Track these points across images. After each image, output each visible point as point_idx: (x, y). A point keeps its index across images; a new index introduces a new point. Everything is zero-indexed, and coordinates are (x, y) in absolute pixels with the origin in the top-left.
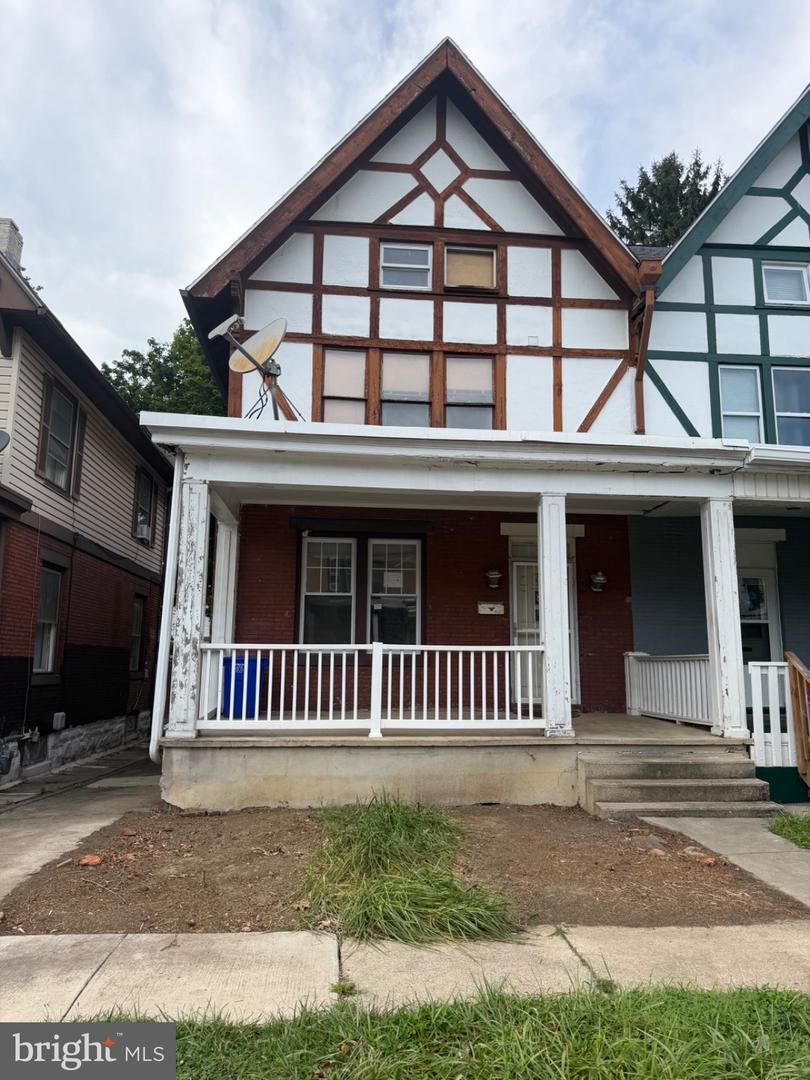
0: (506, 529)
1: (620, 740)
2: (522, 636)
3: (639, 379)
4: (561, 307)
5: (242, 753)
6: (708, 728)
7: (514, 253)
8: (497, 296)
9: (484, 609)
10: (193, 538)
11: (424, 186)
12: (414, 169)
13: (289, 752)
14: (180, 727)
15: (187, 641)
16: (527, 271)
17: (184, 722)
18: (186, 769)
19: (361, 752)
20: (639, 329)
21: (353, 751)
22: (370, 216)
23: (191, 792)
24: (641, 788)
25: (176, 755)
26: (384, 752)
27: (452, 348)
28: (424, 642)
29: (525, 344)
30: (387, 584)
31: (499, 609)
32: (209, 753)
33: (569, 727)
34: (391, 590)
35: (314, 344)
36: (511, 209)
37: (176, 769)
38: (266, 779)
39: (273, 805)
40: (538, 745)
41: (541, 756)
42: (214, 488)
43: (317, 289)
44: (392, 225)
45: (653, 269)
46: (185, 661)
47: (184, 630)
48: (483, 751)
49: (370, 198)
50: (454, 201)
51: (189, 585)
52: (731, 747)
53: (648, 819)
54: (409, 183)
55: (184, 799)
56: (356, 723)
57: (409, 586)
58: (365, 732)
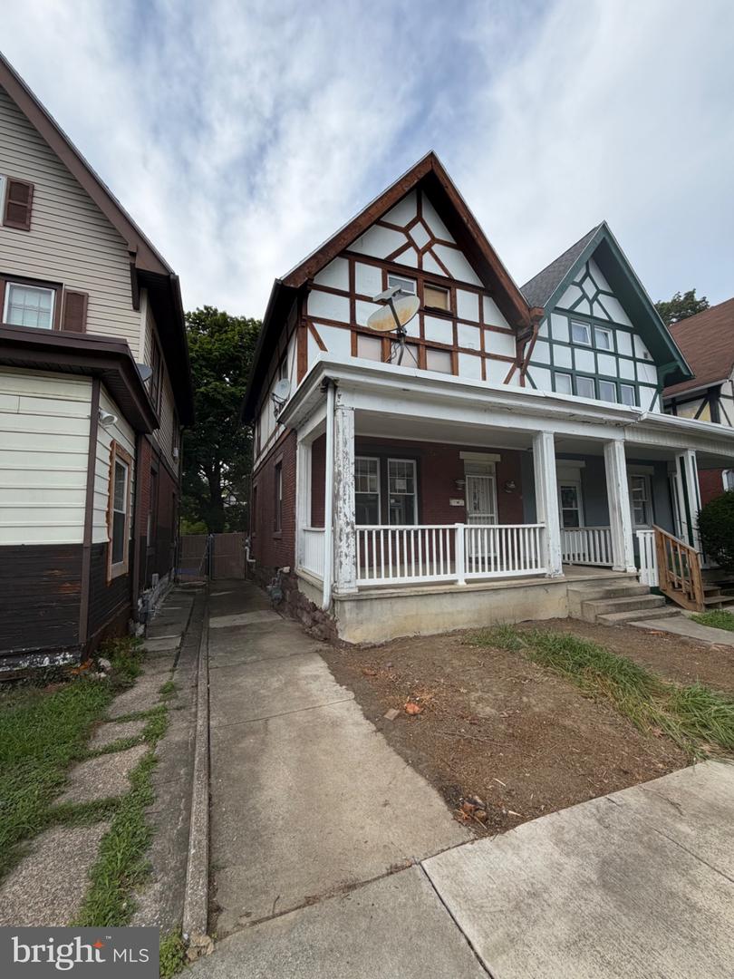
0: (463, 455)
3: (522, 375)
4: (484, 329)
5: (389, 601)
6: (610, 568)
7: (460, 293)
8: (450, 315)
9: (454, 503)
11: (411, 243)
12: (406, 231)
13: (418, 599)
14: (347, 585)
15: (348, 524)
16: (467, 304)
17: (350, 582)
18: (354, 615)
19: (459, 595)
20: (520, 349)
21: (455, 595)
22: (383, 254)
23: (359, 631)
24: (615, 605)
25: (348, 606)
27: (430, 344)
28: (420, 523)
29: (467, 347)
31: (461, 503)
32: (368, 603)
33: (561, 571)
34: (400, 491)
35: (352, 331)
36: (457, 267)
37: (347, 616)
38: (406, 618)
39: (411, 635)
40: (544, 583)
41: (550, 590)
43: (352, 296)
44: (394, 263)
45: (540, 312)
46: (348, 538)
47: (345, 515)
49: (383, 244)
50: (427, 256)
51: (346, 483)
53: (633, 623)
54: (403, 240)
55: (354, 638)
56: (449, 577)
57: (410, 489)
58: (453, 582)
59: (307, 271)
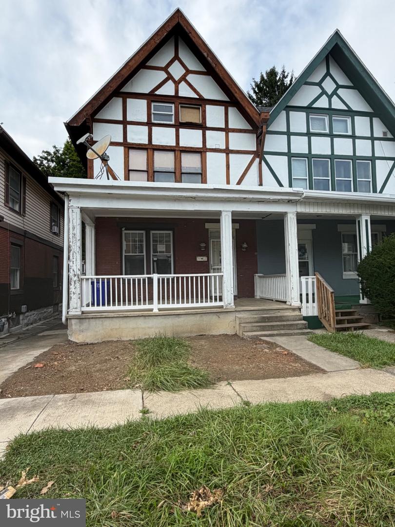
0: (207, 225)
1: (252, 308)
2: (214, 269)
3: (260, 163)
4: (229, 132)
5: (101, 319)
6: (285, 302)
7: (209, 108)
8: (202, 127)
9: (199, 259)
10: (75, 232)
11: (170, 77)
12: (165, 69)
13: (121, 319)
14: (74, 310)
15: (75, 275)
16: (214, 116)
17: (76, 308)
18: (78, 327)
19: (150, 317)
20: (260, 142)
21: (147, 317)
22: (146, 90)
23: (81, 336)
24: (260, 326)
25: (73, 322)
26: (159, 317)
27: (184, 149)
28: (175, 273)
29: (214, 148)
30: (159, 250)
31: (205, 259)
32: (87, 320)
33: (233, 304)
34: (160, 252)
35: (124, 147)
36: (207, 88)
37: (74, 327)
38: (111, 330)
39: (115, 340)
40: (221, 312)
41: (222, 316)
42: (82, 210)
43: (125, 123)
44: (156, 95)
45: (266, 116)
46: (75, 283)
48: (199, 315)
49: (147, 82)
50: (183, 85)
52: (294, 309)
53: (262, 338)
54: (164, 75)
55: (78, 339)
56: (147, 306)
57: (168, 251)
58: (152, 310)
59: (85, 114)
